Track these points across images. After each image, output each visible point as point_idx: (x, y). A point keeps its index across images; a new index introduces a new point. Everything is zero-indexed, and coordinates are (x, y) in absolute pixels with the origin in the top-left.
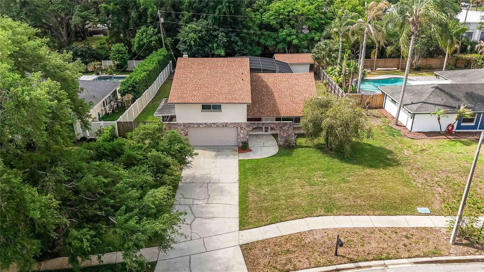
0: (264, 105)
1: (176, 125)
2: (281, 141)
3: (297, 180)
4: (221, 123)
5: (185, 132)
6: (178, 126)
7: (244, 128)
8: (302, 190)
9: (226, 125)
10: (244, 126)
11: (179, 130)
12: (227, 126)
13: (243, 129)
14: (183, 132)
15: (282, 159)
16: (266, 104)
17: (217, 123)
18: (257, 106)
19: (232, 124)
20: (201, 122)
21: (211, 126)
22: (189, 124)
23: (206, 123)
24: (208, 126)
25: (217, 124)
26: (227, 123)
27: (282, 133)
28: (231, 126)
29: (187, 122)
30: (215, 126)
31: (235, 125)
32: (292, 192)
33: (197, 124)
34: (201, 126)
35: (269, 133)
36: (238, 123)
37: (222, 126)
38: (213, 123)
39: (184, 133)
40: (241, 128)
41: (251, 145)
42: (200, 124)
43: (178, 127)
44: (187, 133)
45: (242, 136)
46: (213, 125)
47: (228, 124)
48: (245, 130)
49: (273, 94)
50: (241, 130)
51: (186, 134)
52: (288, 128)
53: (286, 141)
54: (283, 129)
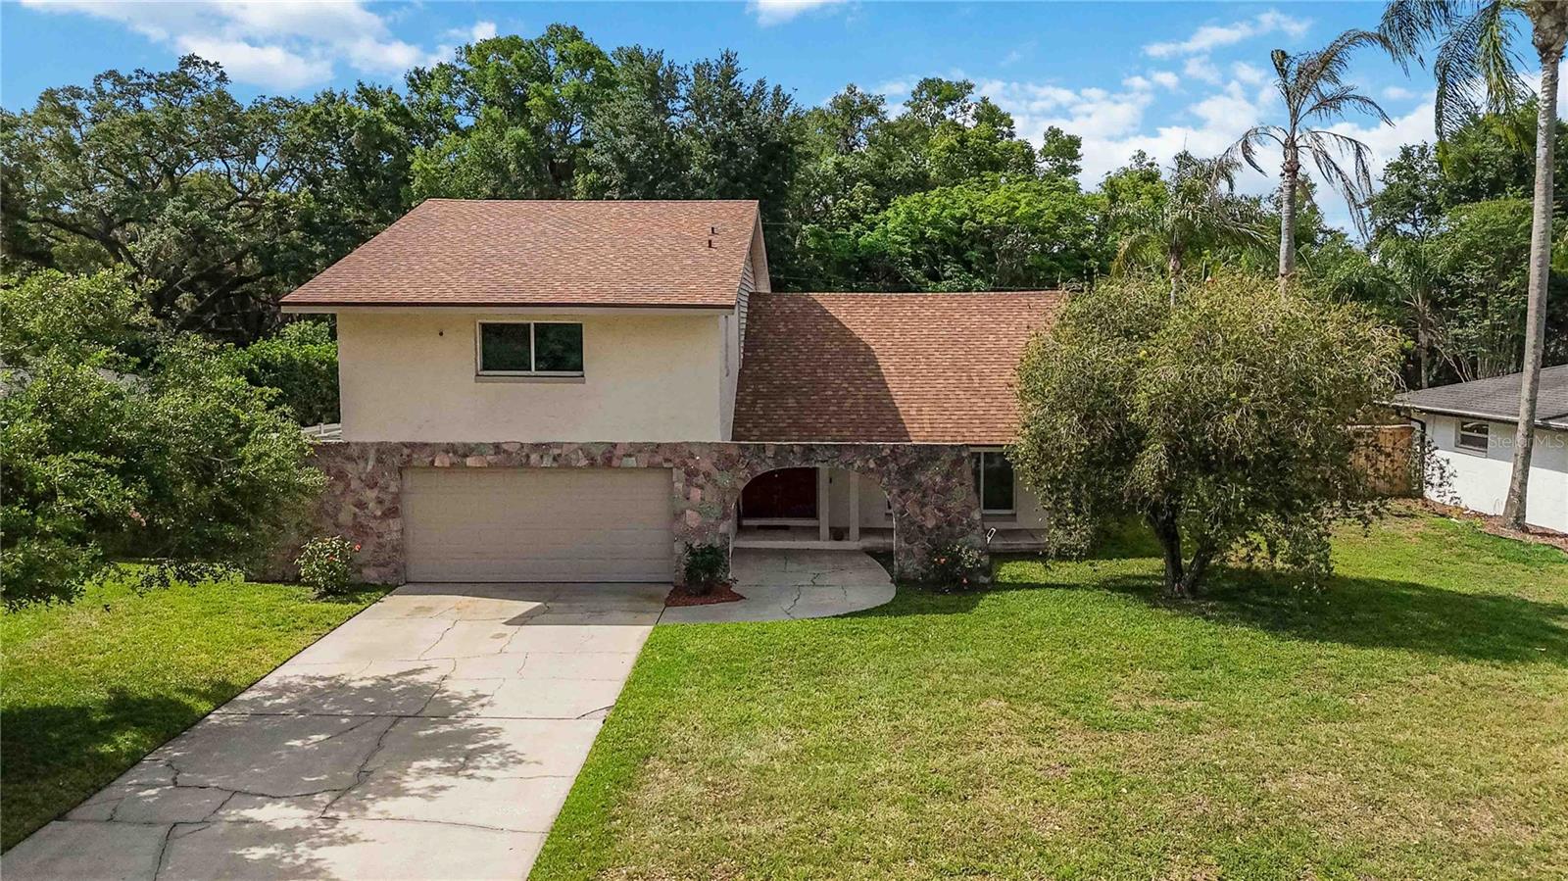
0: (826, 401)
1: (338, 452)
2: (909, 554)
3: (997, 705)
4: (583, 447)
5: (383, 496)
6: (350, 459)
7: (707, 475)
8: (1035, 750)
9: (604, 459)
10: (706, 465)
11: (355, 484)
12: (615, 462)
13: (701, 479)
14: (371, 495)
15: (907, 621)
16: (833, 396)
17: (559, 445)
18: (791, 402)
19: (637, 449)
20: (472, 438)
21: (525, 465)
22: (406, 451)
23: (497, 447)
24: (510, 460)
25: (557, 451)
26: (614, 445)
27: (912, 509)
28: (631, 462)
29: (394, 439)
30: (547, 462)
31: (659, 459)
32: (963, 760)
33: (450, 449)
34: (470, 461)
35: (853, 544)
36: (675, 447)
37: (584, 462)
38: (537, 446)
39: (381, 502)
40: (691, 474)
41: (739, 575)
42: (468, 450)
43: (349, 467)
44: (397, 497)
45: (692, 519)
46: (534, 458)
47: (619, 452)
48: (709, 487)
49: (874, 361)
50: (689, 483)
51: (387, 504)
52: (947, 477)
53: (937, 550)
54: (920, 485)
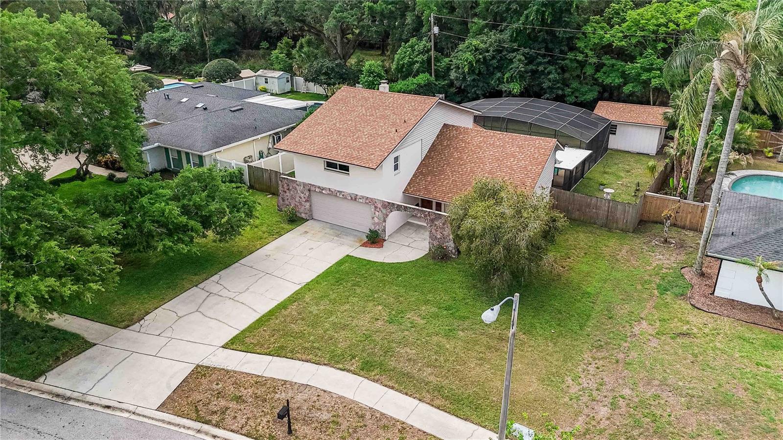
1: (295, 183)
2: (432, 244)
3: (379, 308)
4: (349, 194)
5: (305, 196)
6: (297, 185)
7: (380, 209)
9: (355, 198)
10: (379, 206)
11: (299, 192)
12: (357, 200)
13: (378, 210)
14: (302, 195)
17: (344, 192)
19: (363, 197)
20: (324, 186)
21: (336, 196)
22: (309, 186)
23: (330, 189)
24: (333, 193)
25: (343, 194)
26: (357, 195)
27: (433, 231)
28: (361, 201)
29: (307, 182)
30: (341, 196)
31: (368, 201)
33: (319, 187)
34: (323, 192)
36: (372, 199)
37: (350, 198)
38: (339, 191)
39: (305, 198)
40: (376, 207)
42: (323, 189)
43: (297, 187)
45: (376, 220)
46: (338, 194)
47: (358, 197)
48: (380, 212)
50: (375, 210)
52: (444, 224)
53: (440, 246)
54: (436, 225)
